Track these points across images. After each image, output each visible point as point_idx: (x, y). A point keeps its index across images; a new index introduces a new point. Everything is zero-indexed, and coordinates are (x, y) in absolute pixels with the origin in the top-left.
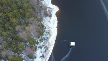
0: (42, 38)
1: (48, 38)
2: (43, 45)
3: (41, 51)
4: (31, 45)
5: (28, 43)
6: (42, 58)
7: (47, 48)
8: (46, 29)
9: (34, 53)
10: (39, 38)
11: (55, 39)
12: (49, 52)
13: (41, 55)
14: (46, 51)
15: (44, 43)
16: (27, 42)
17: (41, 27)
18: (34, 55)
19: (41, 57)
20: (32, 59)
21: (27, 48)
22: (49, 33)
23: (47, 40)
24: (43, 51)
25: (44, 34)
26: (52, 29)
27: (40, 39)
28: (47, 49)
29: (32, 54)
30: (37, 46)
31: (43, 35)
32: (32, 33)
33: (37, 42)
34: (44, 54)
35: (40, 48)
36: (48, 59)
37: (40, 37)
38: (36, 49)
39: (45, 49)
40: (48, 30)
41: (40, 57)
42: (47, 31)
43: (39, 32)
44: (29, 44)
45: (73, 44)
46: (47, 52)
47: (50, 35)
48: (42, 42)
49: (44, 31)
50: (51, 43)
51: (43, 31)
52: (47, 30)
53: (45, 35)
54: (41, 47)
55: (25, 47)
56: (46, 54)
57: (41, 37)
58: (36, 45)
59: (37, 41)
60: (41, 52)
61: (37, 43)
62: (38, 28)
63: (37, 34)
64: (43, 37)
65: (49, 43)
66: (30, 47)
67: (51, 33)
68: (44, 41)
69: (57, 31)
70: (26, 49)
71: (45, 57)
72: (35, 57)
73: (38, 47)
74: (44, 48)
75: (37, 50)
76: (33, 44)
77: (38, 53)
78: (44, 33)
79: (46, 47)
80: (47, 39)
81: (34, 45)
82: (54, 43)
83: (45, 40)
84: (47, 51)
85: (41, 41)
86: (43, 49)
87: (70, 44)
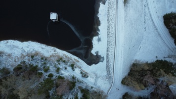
0: (42, 67)
1: (42, 58)
2: (55, 66)
3: (64, 69)
4: (54, 86)
6: (75, 67)
7: (60, 60)
8: (25, 62)
9: (67, 80)
10: (41, 74)
11: (44, 46)
12: (66, 57)
13: (69, 69)
14: (64, 62)
15: (51, 65)
16: (49, 93)
17: (21, 70)
18: (70, 80)
19: (73, 68)
20: (76, 82)
21: (58, 93)
22: (32, 57)
23: (46, 59)
24: (64, 66)
25: (35, 65)
26: (26, 51)
27: (43, 72)
28: (61, 59)
29: (68, 84)
30: (56, 76)
31: (37, 66)
32: (33, 87)
33: (48, 76)
34: (69, 64)
35: (60, 72)
36: (76, 58)
37: (40, 71)
38: (61, 78)
39: (61, 62)
40: (27, 57)
41: (74, 70)
42: (29, 60)
43: (30, 74)
44: (52, 91)
45: (54, 16)
46: (66, 60)
47: (37, 54)
48: (49, 67)
49: (30, 65)
50: (52, 53)
51: (28, 66)
52: (26, 59)
53: (37, 64)
54: (58, 70)
55: (58, 95)
56: (69, 61)
57: (40, 69)
58: (54, 77)
59: (47, 77)
60: (66, 68)
61: (51, 76)
62: (23, 76)
63: (34, 77)
64: (39, 66)
65: (51, 56)
66: (57, 87)
67: (34, 52)
68: (48, 65)
69: (30, 42)
70: (60, 94)
71: (74, 62)
72: (74, 78)
73: (58, 75)
74: (59, 64)
75: (62, 76)
76: (53, 84)
77: (67, 73)
78: (32, 66)
79: (58, 61)
80: (44, 59)
81: (53, 80)
82: (52, 48)
83: (45, 63)
84: (64, 60)
85: (46, 70)
86: (60, 67)
87: (54, 21)
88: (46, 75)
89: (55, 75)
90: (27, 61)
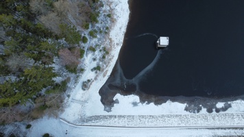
0: (95, 28)
1: (107, 28)
2: (97, 45)
3: (93, 57)
4: (71, 45)
5: (63, 41)
6: (96, 72)
7: (106, 51)
8: (103, 6)
9: (79, 62)
10: (87, 27)
11: (124, 30)
12: (110, 59)
13: (94, 64)
14: (104, 57)
15: (99, 40)
16: (61, 38)
17: (91, 2)
18: (79, 66)
19: (95, 69)
20: (76, 73)
21: (61, 50)
22: (109, 16)
23: (106, 33)
24: (98, 57)
25: (98, 19)
26: (117, 8)
27: (90, 30)
28: (107, 53)
29: (74, 63)
30: (84, 47)
31: (97, 22)
32: (70, 17)
33: (84, 37)
34: (101, 63)
35: (90, 51)
36: (109, 73)
37: (90, 26)
38: (82, 53)
39: (103, 52)
40: (108, 8)
41: (92, 70)
42: (105, 11)
43: (86, 13)
44: (65, 42)
45: (164, 41)
46: (106, 60)
47: (113, 21)
48: (96, 37)
49: (99, 12)
50: (115, 40)
51: (96, 11)
52: (106, 8)
53: (100, 22)
54: (92, 49)
55: (58, 50)
56: (105, 63)
57: (93, 26)
58: (83, 44)
59: (83, 35)
60: (94, 59)
61: (84, 40)
62: (83, 5)
63: (83, 18)
64: (97, 25)
65: (110, 39)
66: (70, 49)
67: (115, 17)
68: (98, 36)
69: (129, 12)
70: (60, 53)
71: (103, 70)
72: (82, 70)
73: (86, 49)
74: (100, 51)
75: (85, 55)
76: (74, 43)
77: (88, 61)
78: (98, 15)
79: (104, 49)
80: (107, 31)
81: (78, 43)
82: (122, 41)
83: (101, 32)
84: (106, 57)
85: (92, 34)
86: (97, 53)
87: (158, 42)
88: (85, 33)
89: (86, 46)
90: (104, 8)
